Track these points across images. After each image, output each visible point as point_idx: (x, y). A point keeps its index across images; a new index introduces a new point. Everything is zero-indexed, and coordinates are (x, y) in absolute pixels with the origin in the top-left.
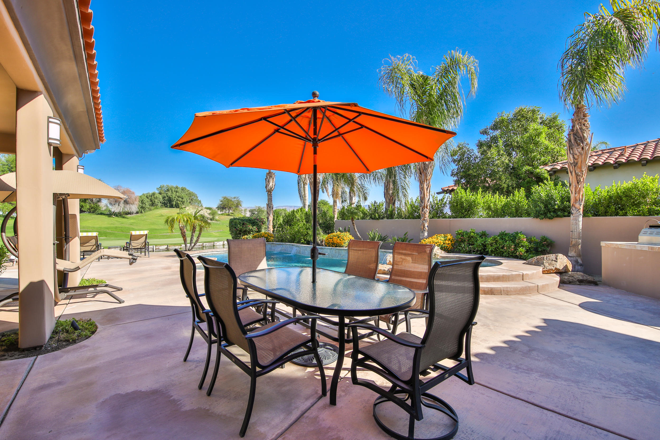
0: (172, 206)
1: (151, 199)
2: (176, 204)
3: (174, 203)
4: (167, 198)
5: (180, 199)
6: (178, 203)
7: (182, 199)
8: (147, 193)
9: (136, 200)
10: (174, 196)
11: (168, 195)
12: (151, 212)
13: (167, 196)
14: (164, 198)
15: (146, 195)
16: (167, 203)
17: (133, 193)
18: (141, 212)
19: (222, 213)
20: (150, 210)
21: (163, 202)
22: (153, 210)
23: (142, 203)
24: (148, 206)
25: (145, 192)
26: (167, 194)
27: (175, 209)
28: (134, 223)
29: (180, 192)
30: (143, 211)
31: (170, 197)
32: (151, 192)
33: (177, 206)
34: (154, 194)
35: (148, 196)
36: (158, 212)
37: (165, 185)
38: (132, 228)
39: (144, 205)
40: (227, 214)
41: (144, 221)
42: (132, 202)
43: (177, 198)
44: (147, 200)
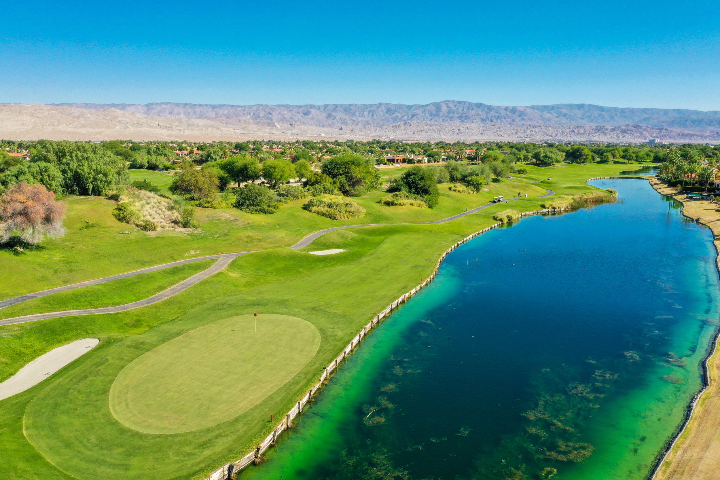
0: (84, 192)
1: (42, 180)
2: (93, 188)
3: (91, 186)
4: (70, 174)
5: (100, 176)
6: (97, 186)
7: (105, 175)
10: (86, 170)
11: (71, 166)
13: (71, 170)
14: (64, 172)
16: (73, 185)
21: (64, 181)
26: (68, 164)
27: (93, 198)
29: (94, 159)
31: (76, 172)
33: (97, 192)
43: (93, 174)
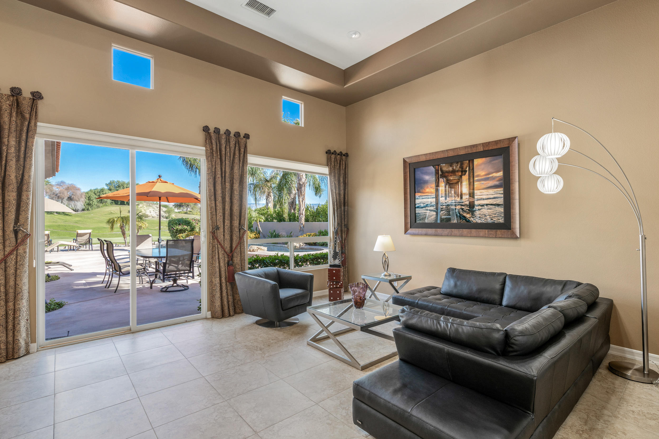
0: (122, 204)
8: (95, 188)
9: (81, 197)
12: (99, 209)
15: (93, 191)
17: (79, 189)
18: (88, 210)
19: (179, 211)
20: (98, 207)
22: (102, 207)
23: (89, 200)
24: (96, 203)
25: (93, 188)
28: (79, 221)
30: (90, 208)
32: (99, 188)
34: (102, 190)
35: (96, 193)
36: (107, 210)
37: (116, 180)
38: (77, 226)
39: (91, 202)
40: (185, 212)
41: (91, 219)
42: (77, 199)
44: (95, 196)
